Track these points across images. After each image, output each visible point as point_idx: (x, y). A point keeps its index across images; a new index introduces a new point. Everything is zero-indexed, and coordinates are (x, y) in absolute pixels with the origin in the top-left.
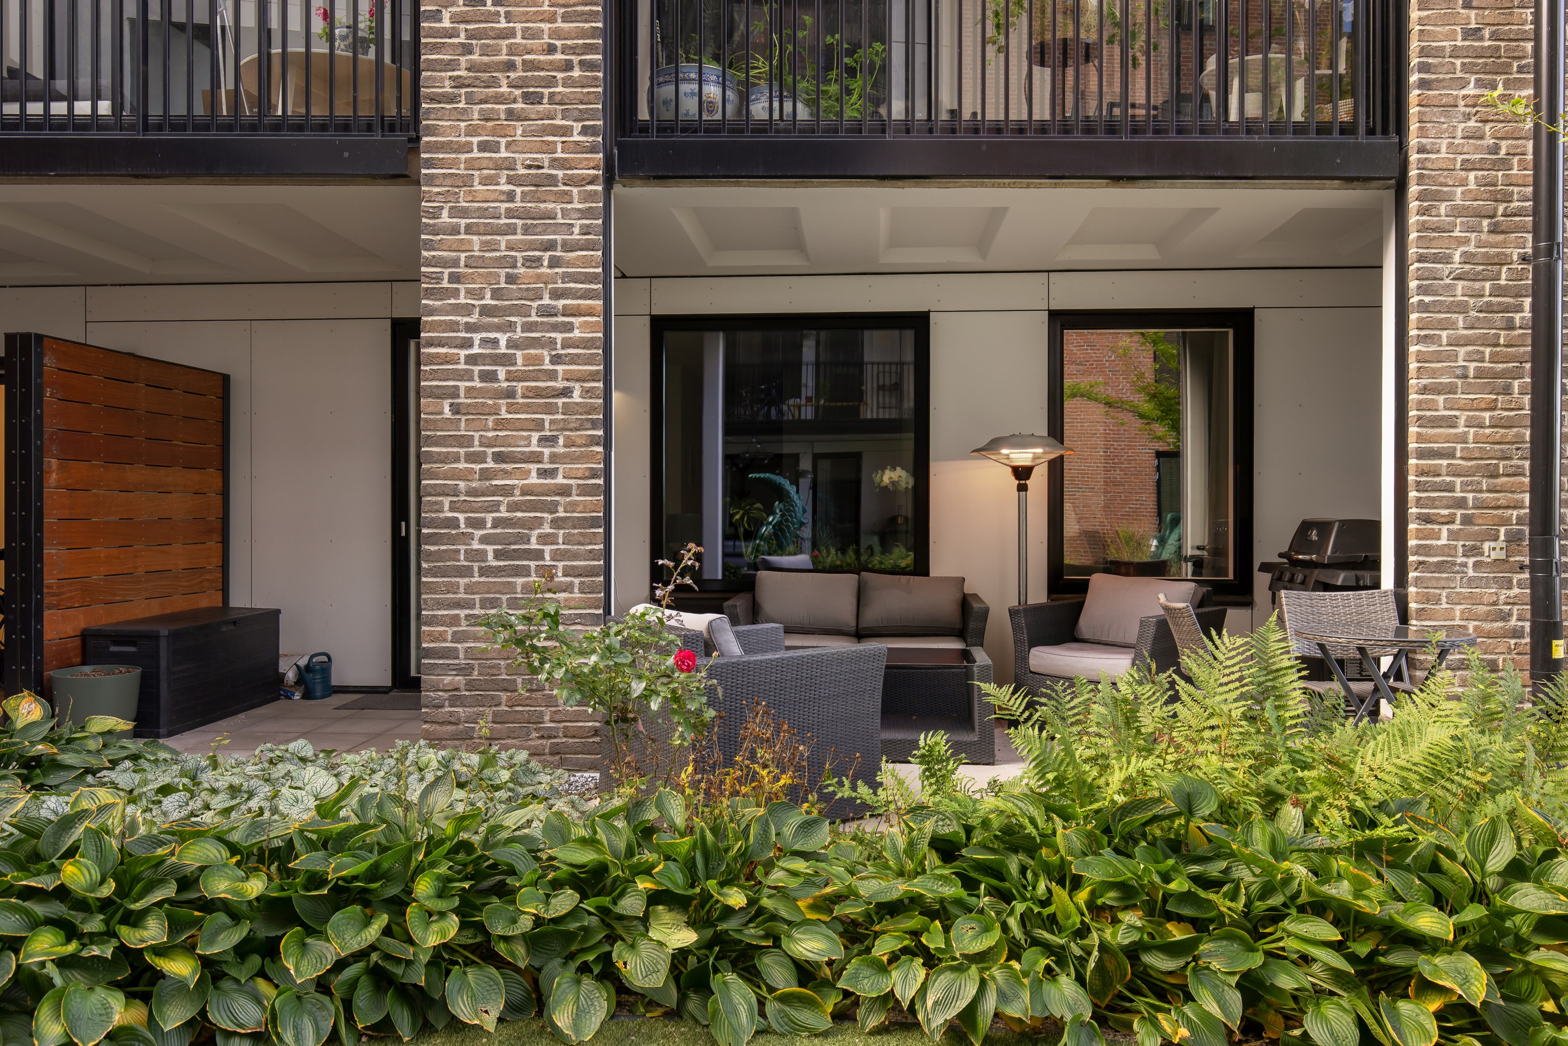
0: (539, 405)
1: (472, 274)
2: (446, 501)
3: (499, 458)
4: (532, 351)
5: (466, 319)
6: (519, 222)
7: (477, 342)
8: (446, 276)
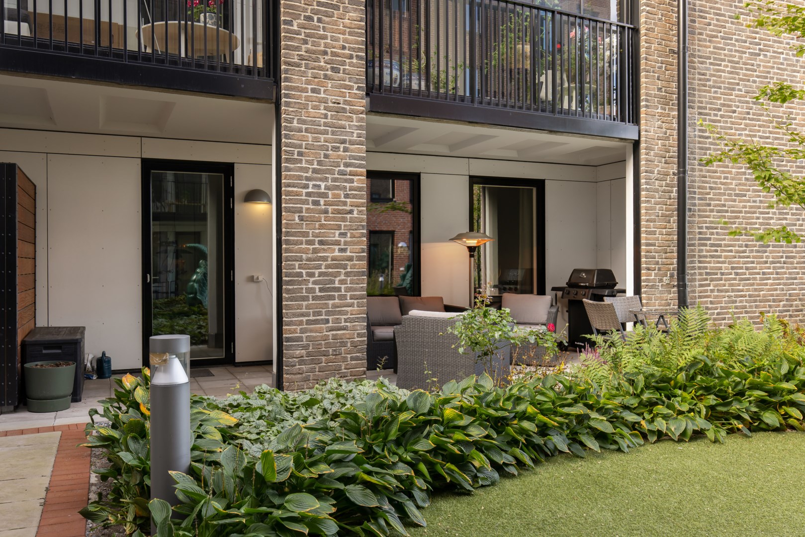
0: (339, 218)
1: (308, 152)
2: (297, 264)
3: (321, 243)
4: (336, 192)
5: (305, 175)
6: (330, 129)
7: (311, 186)
8: (296, 153)
